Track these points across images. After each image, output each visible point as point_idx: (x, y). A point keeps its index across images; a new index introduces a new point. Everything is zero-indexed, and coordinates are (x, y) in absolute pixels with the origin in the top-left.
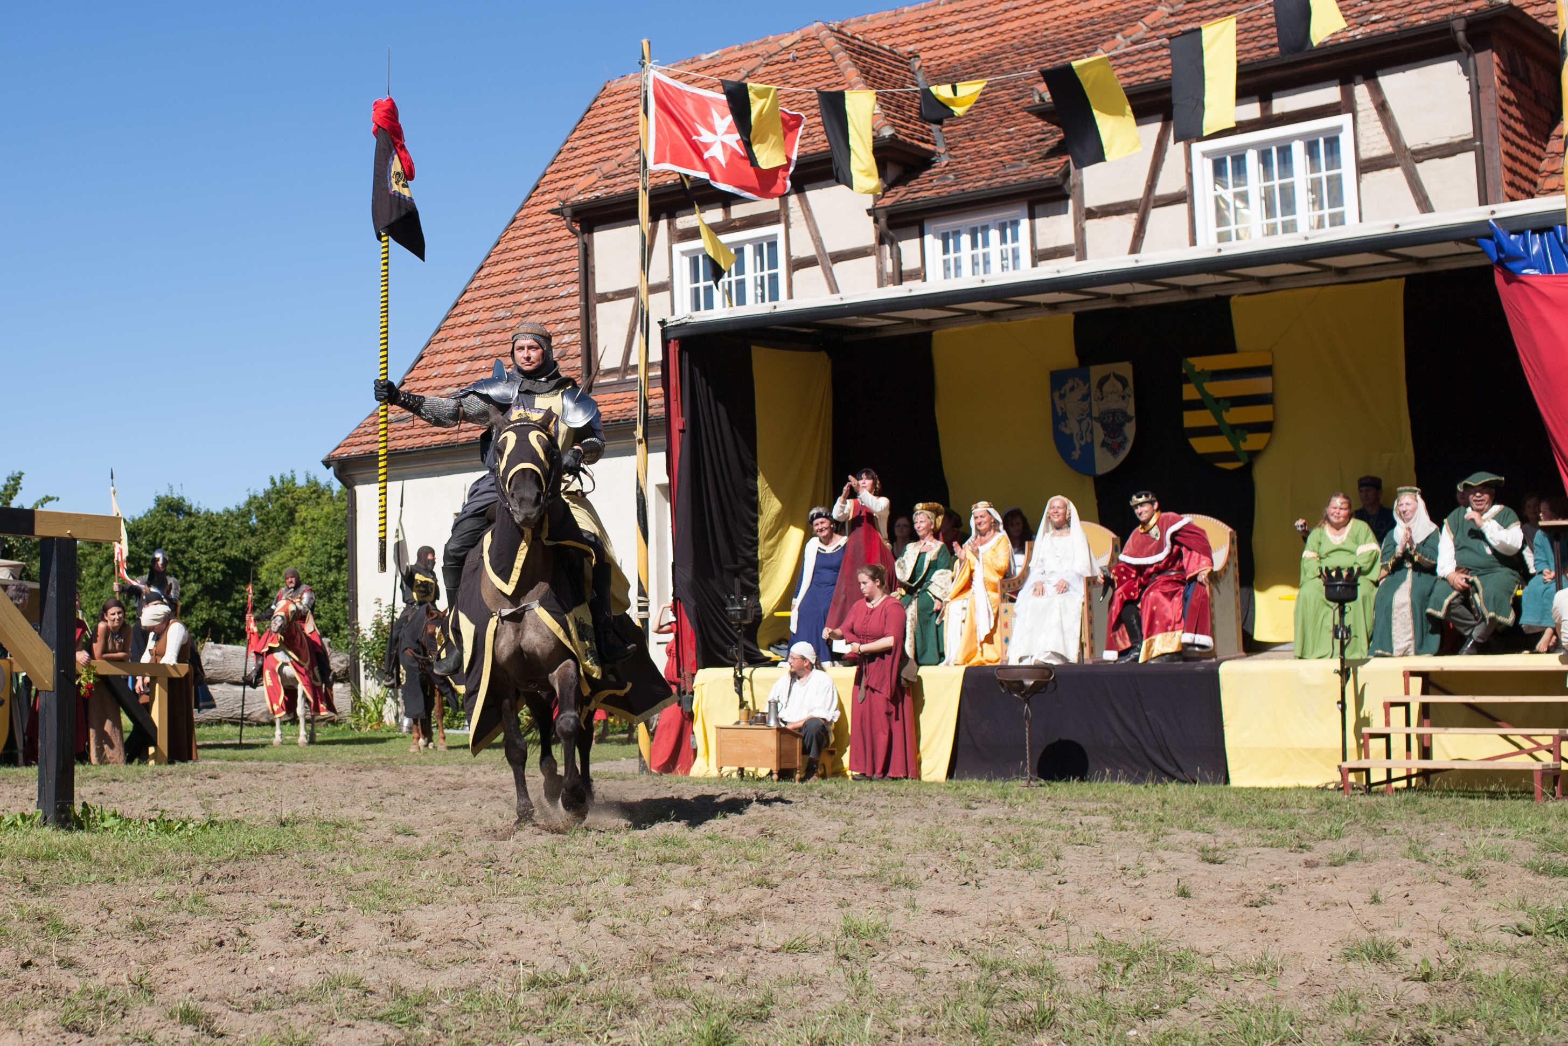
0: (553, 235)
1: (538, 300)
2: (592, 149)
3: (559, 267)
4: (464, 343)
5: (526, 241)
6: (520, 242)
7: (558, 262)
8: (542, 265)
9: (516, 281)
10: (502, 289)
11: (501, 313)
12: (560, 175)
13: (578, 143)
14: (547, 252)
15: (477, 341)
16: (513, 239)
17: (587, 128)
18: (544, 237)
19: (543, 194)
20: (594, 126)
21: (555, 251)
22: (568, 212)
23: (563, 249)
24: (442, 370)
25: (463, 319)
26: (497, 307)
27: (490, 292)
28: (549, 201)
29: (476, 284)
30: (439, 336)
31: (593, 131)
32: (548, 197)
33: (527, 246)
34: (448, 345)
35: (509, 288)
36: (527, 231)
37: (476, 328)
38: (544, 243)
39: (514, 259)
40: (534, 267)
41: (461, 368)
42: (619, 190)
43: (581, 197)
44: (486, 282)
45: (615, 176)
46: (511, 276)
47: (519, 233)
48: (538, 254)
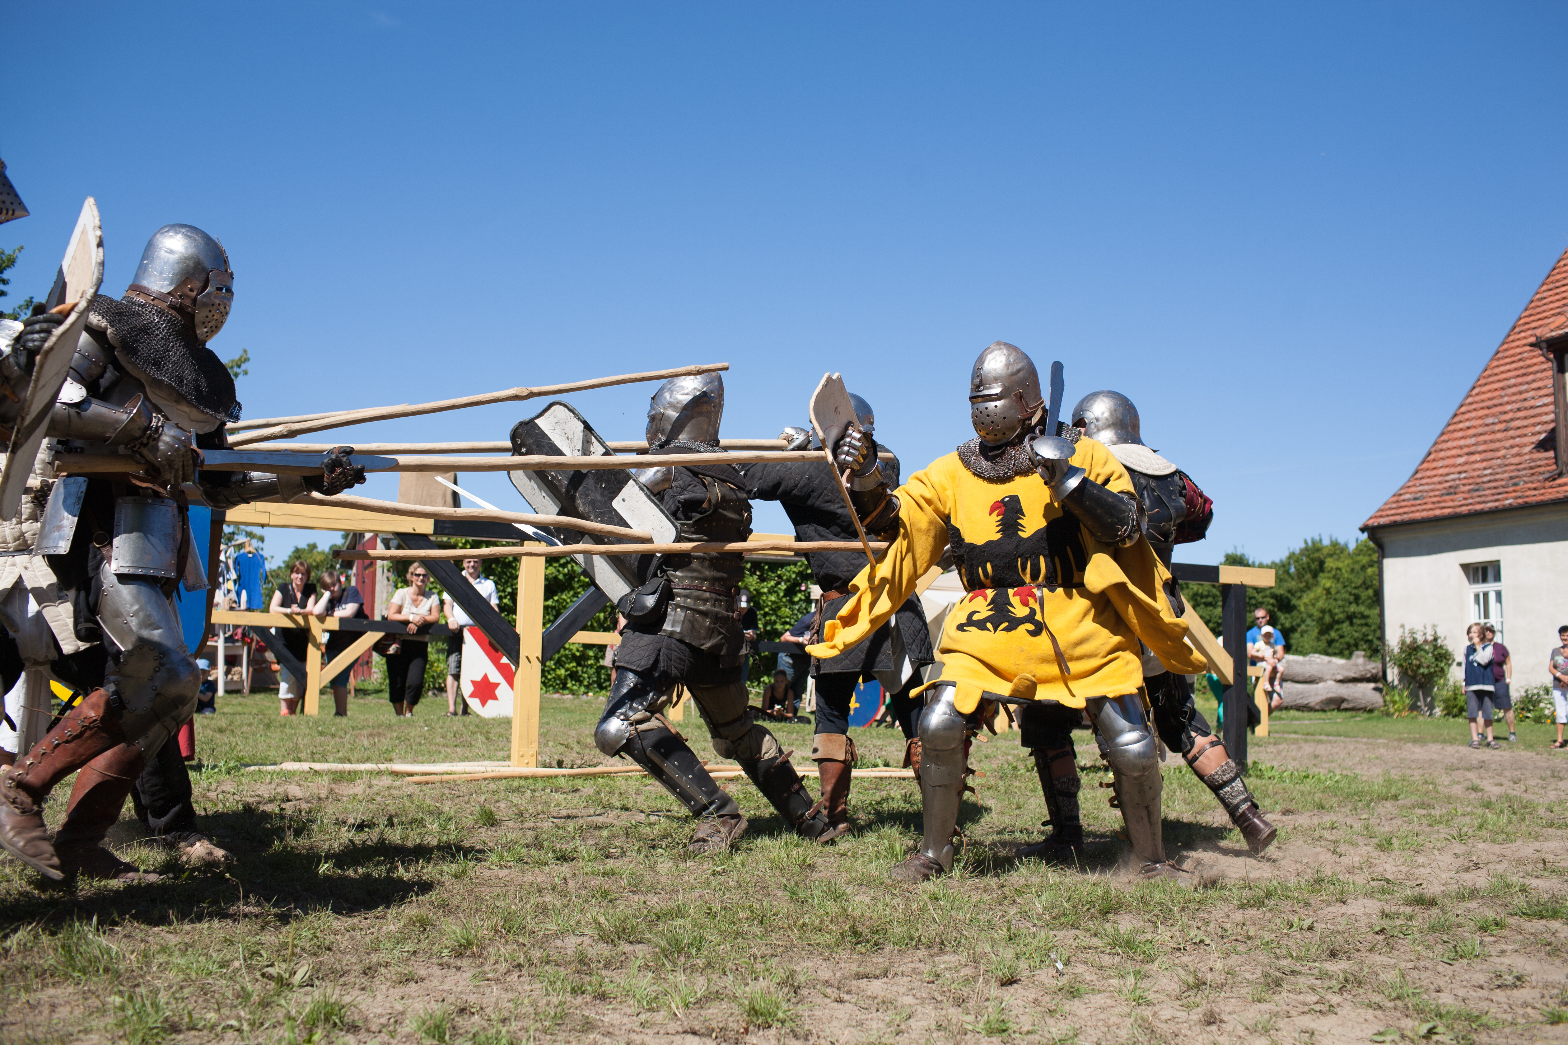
0: (1528, 362)
1: (1519, 410)
2: (1557, 297)
3: (1534, 385)
4: (1462, 442)
5: (1508, 367)
6: (1502, 369)
7: (1534, 381)
8: (1521, 384)
9: (1502, 397)
10: (1490, 403)
11: (1490, 420)
12: (1532, 318)
13: (1545, 294)
14: (1524, 375)
15: (1472, 441)
16: (1497, 366)
17: (1552, 282)
18: (1521, 364)
19: (1519, 333)
20: (1558, 281)
21: (1531, 373)
22: (1544, 345)
23: (1537, 372)
24: (1446, 462)
25: (1461, 426)
26: (1487, 416)
27: (1481, 405)
28: (1525, 338)
29: (1470, 400)
30: (1444, 438)
31: (1558, 284)
32: (1523, 334)
33: (1509, 371)
34: (1450, 444)
35: (1495, 402)
36: (1508, 360)
37: (1472, 432)
38: (1522, 368)
39: (1499, 381)
40: (1515, 385)
43: (1554, 334)
44: (1477, 398)
46: (1496, 394)
47: (1502, 362)
48: (1518, 376)
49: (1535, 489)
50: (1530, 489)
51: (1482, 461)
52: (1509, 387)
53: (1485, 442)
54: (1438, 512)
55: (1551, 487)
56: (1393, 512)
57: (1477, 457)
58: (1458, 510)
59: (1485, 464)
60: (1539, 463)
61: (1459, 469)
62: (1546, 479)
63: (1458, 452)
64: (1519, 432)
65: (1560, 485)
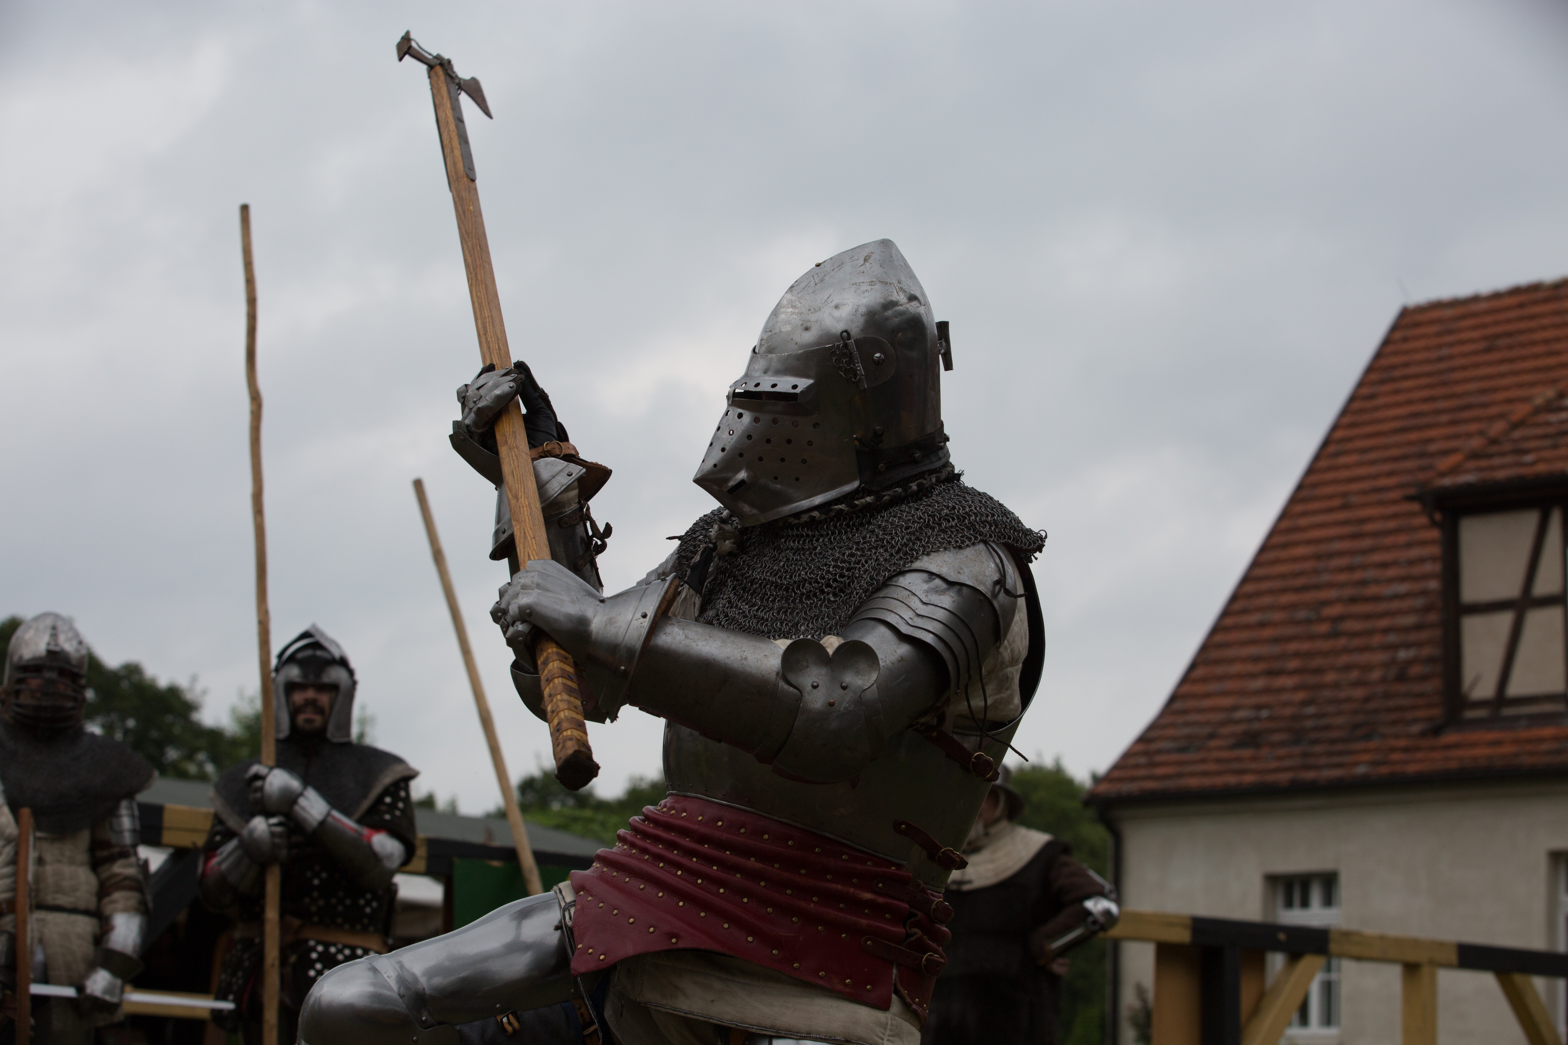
1: (1353, 600)
3: (1377, 558)
11: (1302, 614)
15: (1275, 649)
22: (1429, 498)
24: (1229, 685)
26: (1293, 606)
34: (1231, 652)
39: (1309, 542)
40: (1340, 554)
41: (1259, 683)
42: (1501, 475)
43: (1447, 482)
45: (1489, 456)
46: (1308, 565)
49: (1406, 750)
50: (1394, 750)
51: (1296, 689)
52: (1331, 555)
53: (1297, 655)
54: (1231, 780)
55: (1433, 749)
56: (1142, 772)
57: (1288, 681)
58: (1271, 778)
59: (1300, 696)
60: (1402, 702)
61: (1254, 700)
62: (1423, 734)
63: (1250, 668)
64: (1356, 642)
65: (1448, 747)
